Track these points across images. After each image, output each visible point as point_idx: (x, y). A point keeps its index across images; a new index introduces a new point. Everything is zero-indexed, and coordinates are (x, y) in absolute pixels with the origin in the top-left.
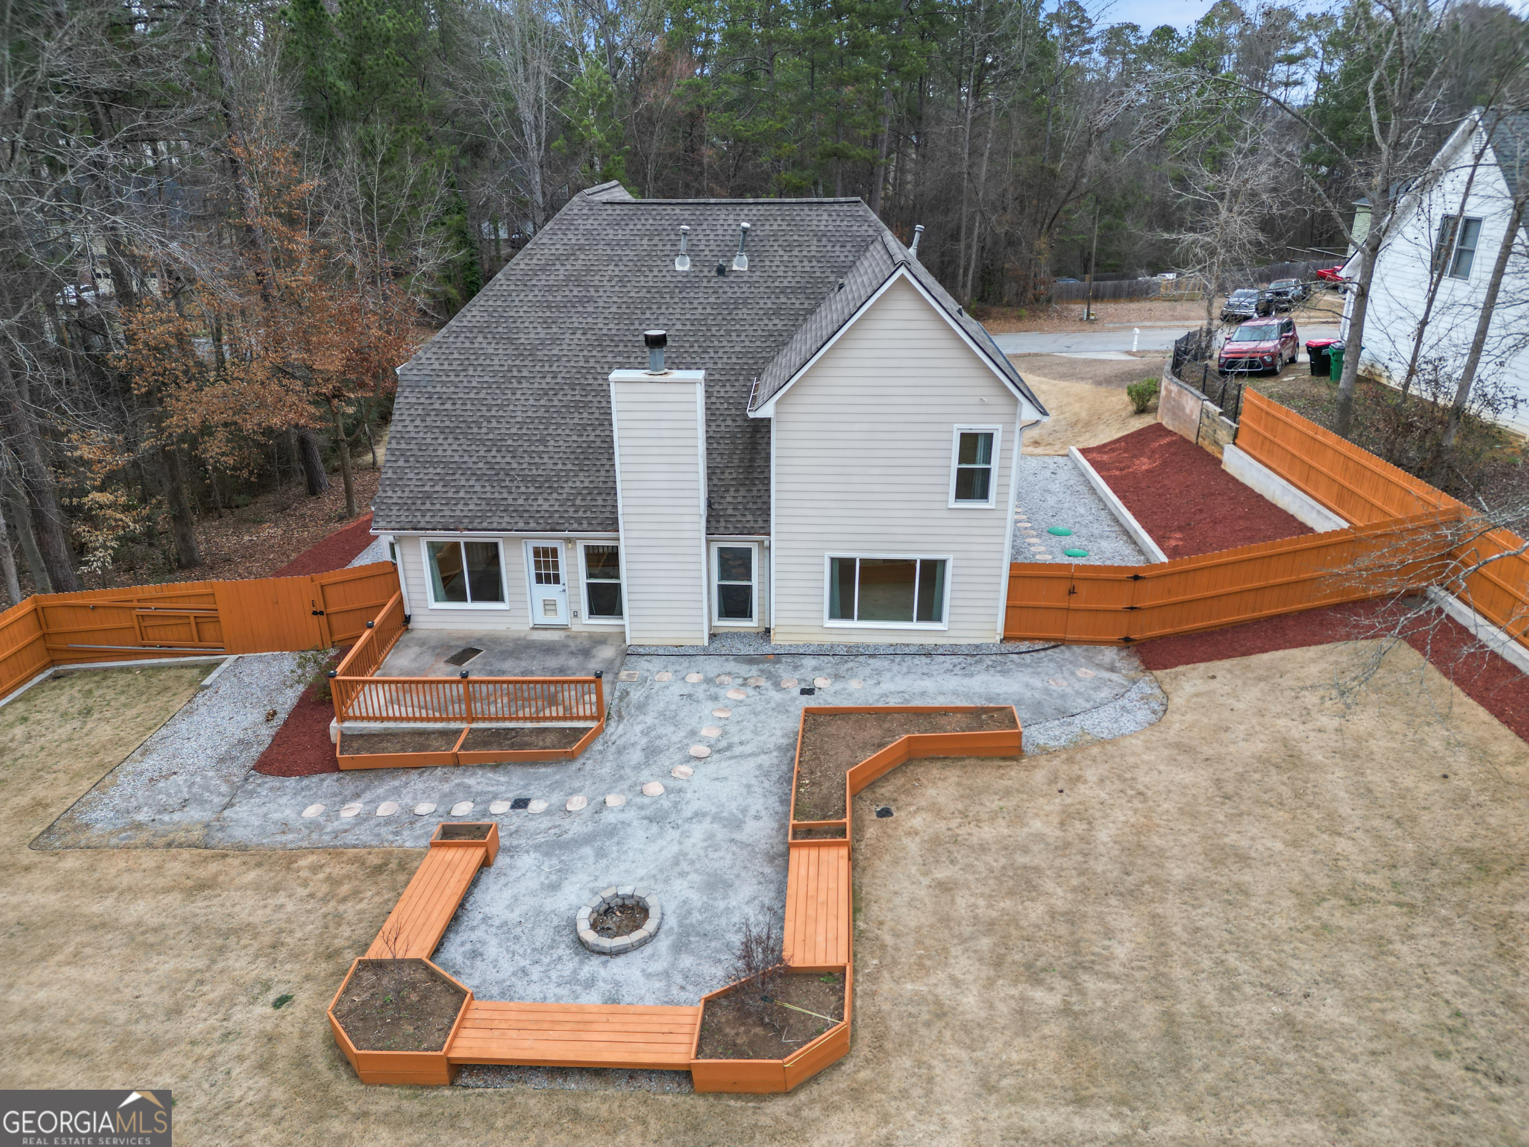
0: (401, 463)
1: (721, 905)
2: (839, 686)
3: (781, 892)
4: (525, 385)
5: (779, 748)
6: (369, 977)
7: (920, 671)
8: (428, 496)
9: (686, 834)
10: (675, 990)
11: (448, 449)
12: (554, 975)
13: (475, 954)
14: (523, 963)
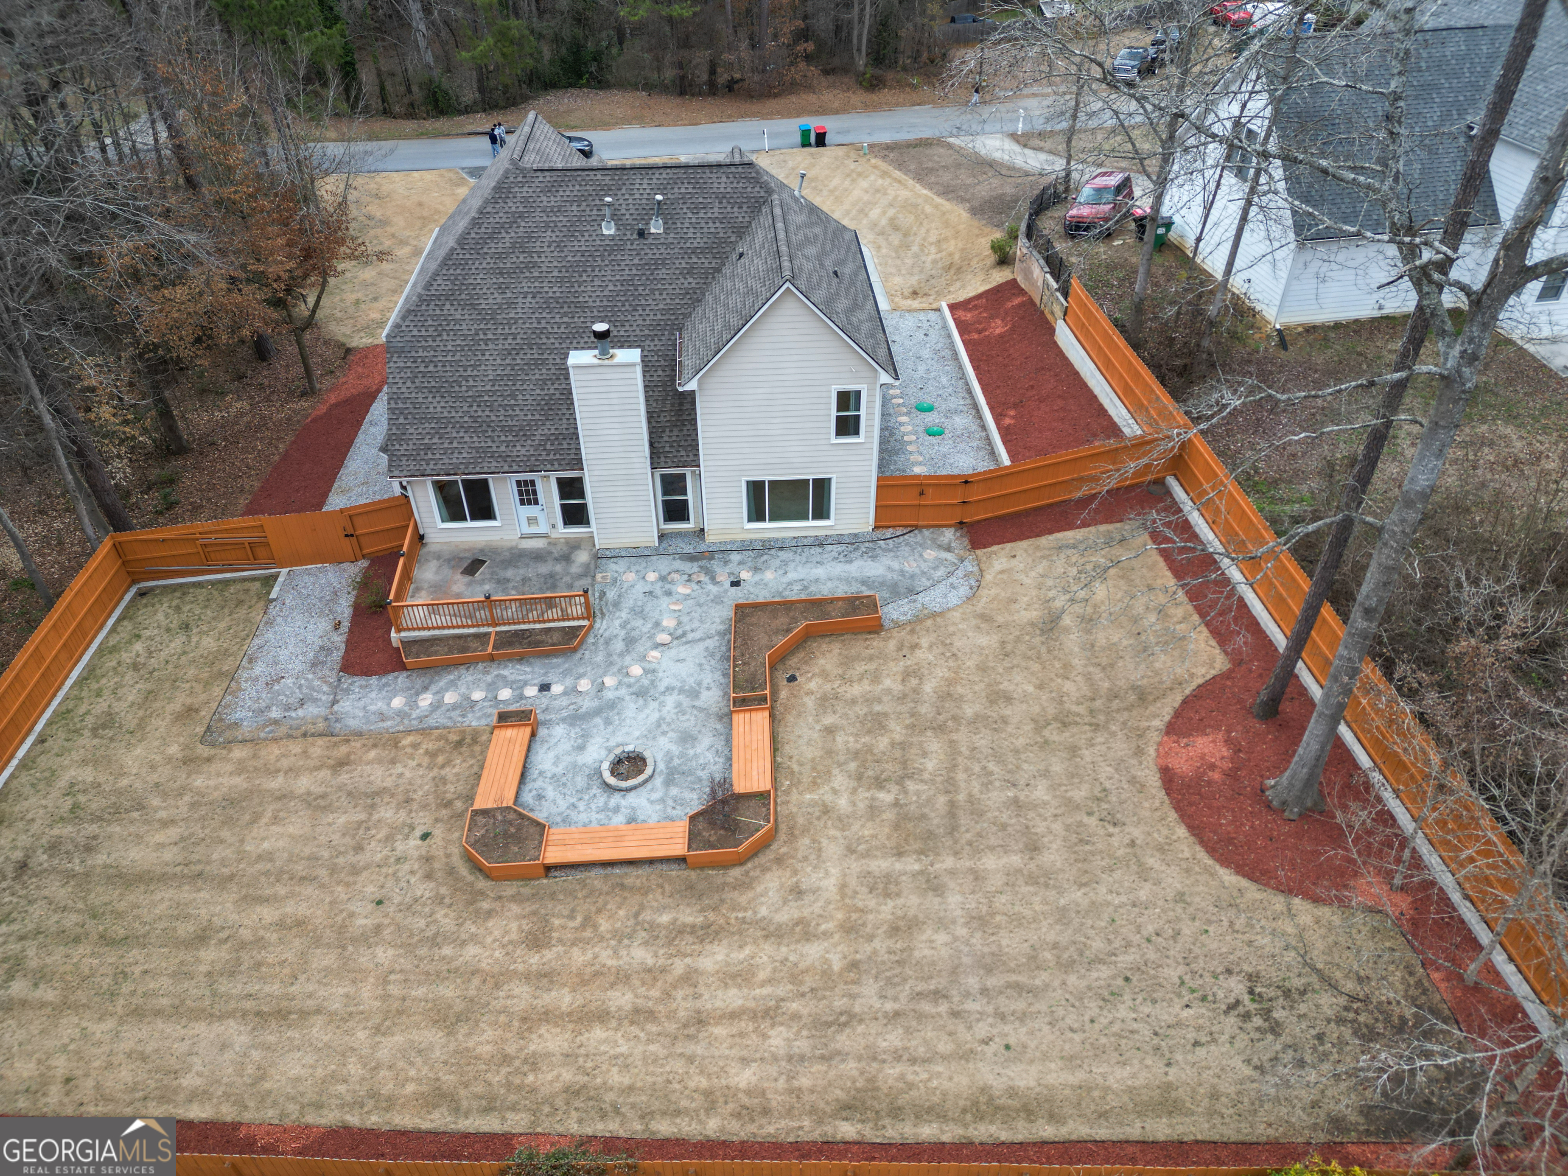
0: (401, 420)
1: (691, 752)
2: (757, 577)
3: (728, 741)
4: (491, 346)
5: (719, 633)
6: (481, 820)
7: (815, 559)
8: (428, 448)
9: (662, 704)
10: (669, 810)
11: (438, 406)
12: (593, 806)
13: (540, 797)
14: (574, 800)
